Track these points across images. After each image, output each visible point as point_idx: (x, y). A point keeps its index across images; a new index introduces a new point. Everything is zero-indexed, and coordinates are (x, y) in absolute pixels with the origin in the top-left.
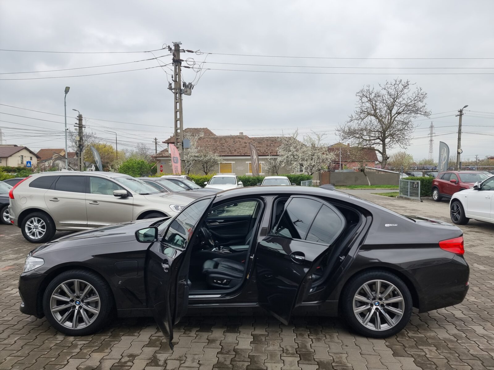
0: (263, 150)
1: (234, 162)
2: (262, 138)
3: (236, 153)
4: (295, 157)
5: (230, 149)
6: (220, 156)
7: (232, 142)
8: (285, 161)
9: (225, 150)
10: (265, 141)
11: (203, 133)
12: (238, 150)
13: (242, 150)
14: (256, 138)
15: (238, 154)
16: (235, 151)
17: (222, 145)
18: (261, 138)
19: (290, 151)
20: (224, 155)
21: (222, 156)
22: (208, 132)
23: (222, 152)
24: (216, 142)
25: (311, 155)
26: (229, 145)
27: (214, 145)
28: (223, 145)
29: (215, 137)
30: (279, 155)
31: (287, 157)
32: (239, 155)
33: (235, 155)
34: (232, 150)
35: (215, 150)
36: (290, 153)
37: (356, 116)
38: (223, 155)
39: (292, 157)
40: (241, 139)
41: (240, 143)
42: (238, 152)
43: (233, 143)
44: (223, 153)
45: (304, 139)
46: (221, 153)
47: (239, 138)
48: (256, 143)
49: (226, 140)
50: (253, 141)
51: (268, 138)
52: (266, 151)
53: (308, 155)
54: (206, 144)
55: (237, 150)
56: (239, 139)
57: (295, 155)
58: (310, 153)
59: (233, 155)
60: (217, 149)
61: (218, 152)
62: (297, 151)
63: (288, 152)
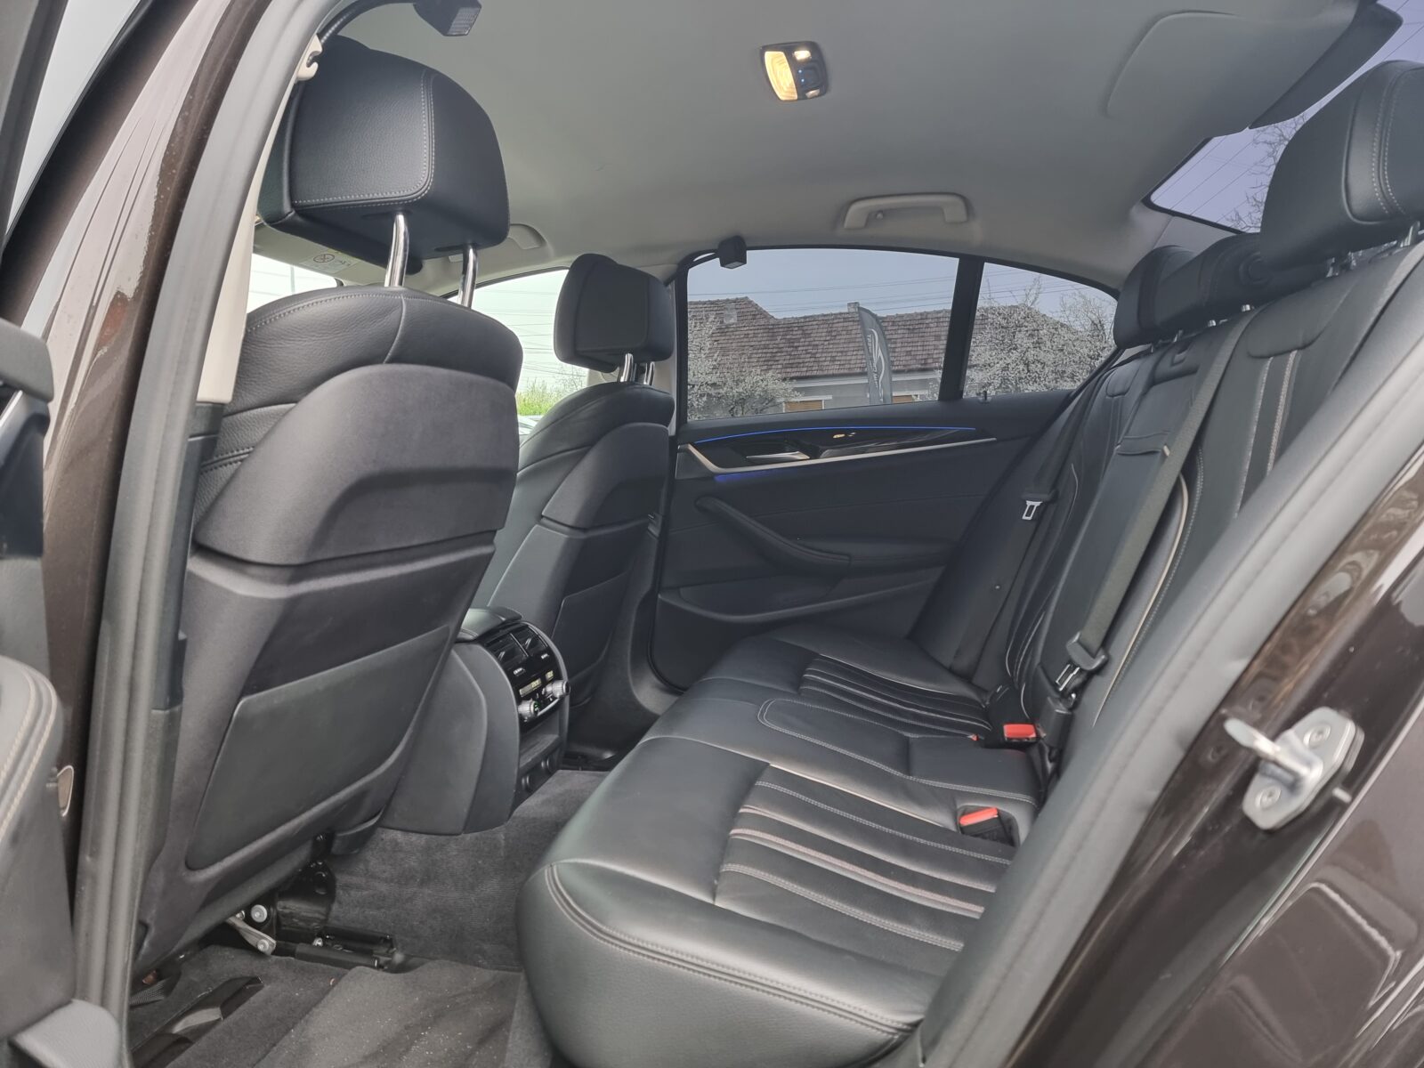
0: (924, 353)
1: (830, 397)
2: (921, 314)
3: (834, 369)
4: (1032, 367)
5: (818, 355)
6: (784, 380)
7: (824, 334)
8: (997, 382)
9: (801, 361)
10: (932, 325)
11: (735, 313)
12: (843, 358)
13: (854, 357)
14: (902, 316)
15: (842, 371)
16: (833, 360)
17: (791, 344)
18: (917, 314)
19: (1015, 349)
20: (798, 374)
21: (792, 379)
22: (751, 309)
23: (791, 366)
24: (773, 337)
25: (1088, 355)
26: (813, 343)
27: (766, 347)
28: (796, 344)
29: (772, 322)
30: (976, 365)
31: (1005, 369)
32: (846, 371)
33: (831, 372)
34: (821, 359)
35: (770, 363)
36: (1015, 355)
37: (1253, 215)
38: (793, 375)
39: (1021, 367)
40: (852, 323)
41: (848, 336)
42: (842, 363)
43: (828, 338)
44: (794, 370)
45: (1064, 305)
46: (788, 370)
47: (845, 320)
48: (899, 332)
49: (805, 328)
50: (889, 328)
51: (939, 315)
52: (935, 356)
53: (1077, 359)
54: (743, 344)
55: (837, 358)
56: (846, 324)
57: (1031, 359)
58: (1086, 351)
59: (826, 373)
60: (777, 359)
61: (779, 366)
62: (1038, 344)
63: (1009, 351)
